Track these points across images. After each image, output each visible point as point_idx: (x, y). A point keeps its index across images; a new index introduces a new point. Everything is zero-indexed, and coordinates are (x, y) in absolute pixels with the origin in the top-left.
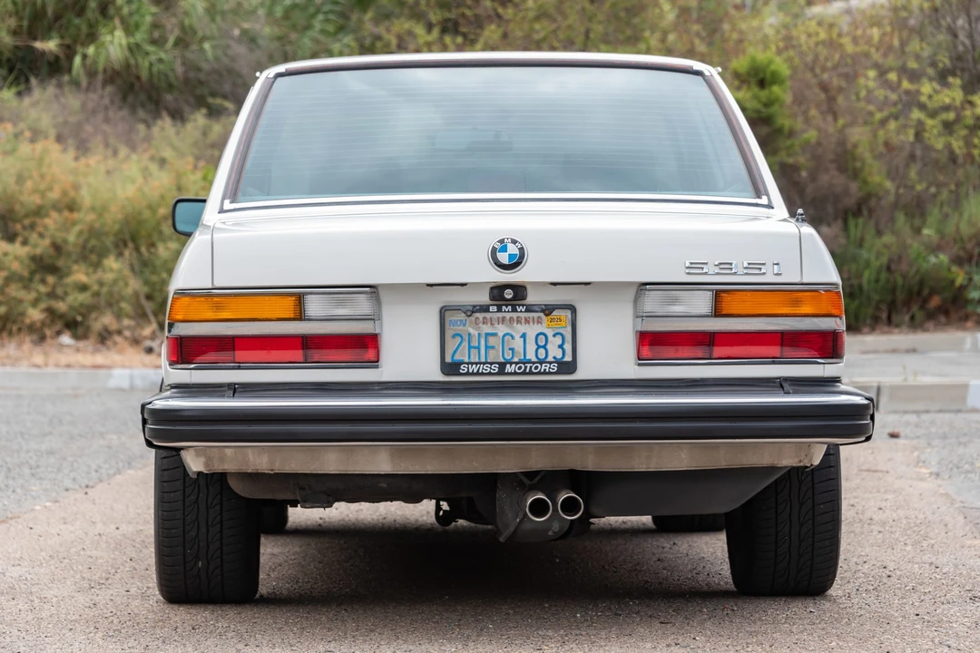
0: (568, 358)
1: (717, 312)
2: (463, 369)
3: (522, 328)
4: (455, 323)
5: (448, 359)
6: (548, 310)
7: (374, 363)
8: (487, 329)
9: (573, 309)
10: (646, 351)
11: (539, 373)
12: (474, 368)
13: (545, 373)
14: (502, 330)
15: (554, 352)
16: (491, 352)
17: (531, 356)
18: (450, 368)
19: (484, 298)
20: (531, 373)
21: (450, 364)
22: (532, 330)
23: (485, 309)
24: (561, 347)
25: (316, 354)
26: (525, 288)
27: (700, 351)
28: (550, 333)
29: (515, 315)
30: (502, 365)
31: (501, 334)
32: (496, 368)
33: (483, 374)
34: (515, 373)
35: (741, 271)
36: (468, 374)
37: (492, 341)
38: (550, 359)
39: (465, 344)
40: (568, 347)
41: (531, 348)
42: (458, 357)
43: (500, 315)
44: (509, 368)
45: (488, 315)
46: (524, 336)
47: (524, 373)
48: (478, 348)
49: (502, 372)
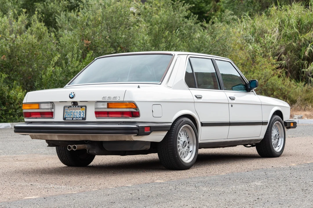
0: (84, 117)
1: (108, 107)
2: (66, 119)
3: (77, 111)
4: (66, 110)
5: (64, 117)
6: (81, 107)
7: (52, 117)
8: (71, 111)
9: (86, 107)
10: (98, 115)
11: (79, 120)
12: (68, 119)
13: (80, 120)
14: (73, 111)
15: (82, 116)
16: (71, 116)
17: (78, 116)
18: (64, 119)
19: (70, 104)
20: (78, 120)
21: (64, 118)
22: (78, 111)
23: (71, 107)
24: (83, 114)
25: (44, 116)
26: (77, 102)
27: (106, 115)
28: (81, 112)
29: (76, 108)
30: (73, 118)
31: (73, 112)
32: (72, 119)
33: (70, 120)
34: (75, 120)
35: (112, 98)
36: (67, 120)
37: (72, 113)
38: (81, 117)
39: (67, 114)
40: (84, 115)
41: (78, 114)
42: (66, 117)
43: (73, 108)
44: (74, 119)
45: (71, 108)
46: (77, 112)
47: (76, 120)
48: (69, 115)
49: (73, 120)
